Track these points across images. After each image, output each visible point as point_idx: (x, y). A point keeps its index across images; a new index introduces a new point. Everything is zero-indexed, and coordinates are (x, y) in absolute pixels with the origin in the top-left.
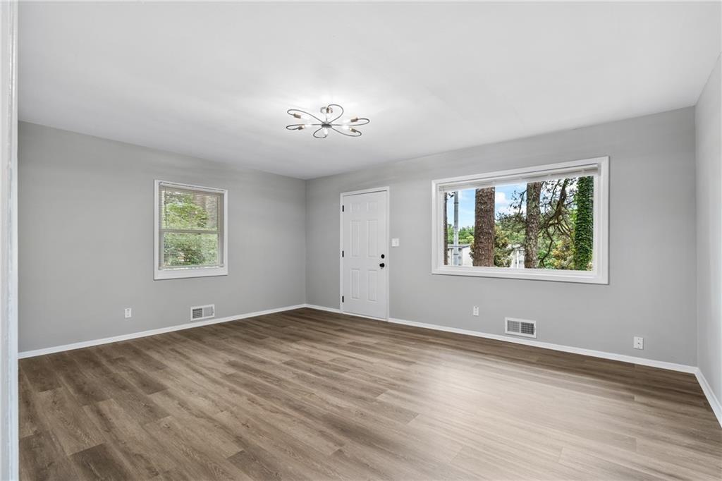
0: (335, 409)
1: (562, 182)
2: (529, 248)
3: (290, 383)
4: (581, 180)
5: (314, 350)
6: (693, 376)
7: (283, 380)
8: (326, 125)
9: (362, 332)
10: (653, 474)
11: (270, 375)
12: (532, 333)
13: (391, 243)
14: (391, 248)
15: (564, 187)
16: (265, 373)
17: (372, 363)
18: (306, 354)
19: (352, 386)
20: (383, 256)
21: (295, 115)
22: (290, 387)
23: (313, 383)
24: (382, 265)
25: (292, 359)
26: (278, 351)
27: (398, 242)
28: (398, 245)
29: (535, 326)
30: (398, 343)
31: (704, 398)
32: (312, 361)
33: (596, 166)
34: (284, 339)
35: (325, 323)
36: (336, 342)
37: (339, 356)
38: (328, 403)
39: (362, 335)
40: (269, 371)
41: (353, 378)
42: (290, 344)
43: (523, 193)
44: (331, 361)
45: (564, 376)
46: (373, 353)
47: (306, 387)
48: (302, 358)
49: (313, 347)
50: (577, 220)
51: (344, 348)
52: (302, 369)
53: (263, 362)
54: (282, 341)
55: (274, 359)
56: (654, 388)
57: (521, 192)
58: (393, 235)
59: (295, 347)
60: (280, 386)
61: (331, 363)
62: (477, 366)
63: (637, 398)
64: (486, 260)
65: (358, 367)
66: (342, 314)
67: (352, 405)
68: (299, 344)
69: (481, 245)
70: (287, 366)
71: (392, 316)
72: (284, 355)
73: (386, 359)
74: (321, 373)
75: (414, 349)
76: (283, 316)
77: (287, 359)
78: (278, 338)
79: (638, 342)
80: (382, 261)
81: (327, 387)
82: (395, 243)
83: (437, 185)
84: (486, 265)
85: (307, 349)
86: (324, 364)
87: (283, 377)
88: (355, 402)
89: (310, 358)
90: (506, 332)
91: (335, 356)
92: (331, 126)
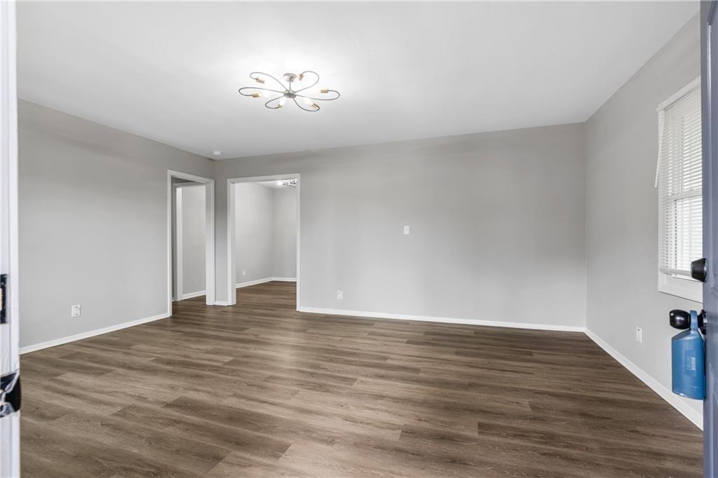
8: (290, 95)
92: (295, 96)
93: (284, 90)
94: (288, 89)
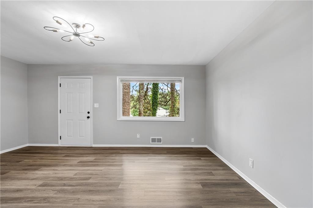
0: (102, 203)
1: (147, 84)
2: (140, 109)
3: (55, 198)
4: (154, 84)
5: (56, 172)
6: (206, 148)
7: (48, 198)
8: (77, 35)
9: (82, 155)
10: (222, 181)
11: (33, 197)
12: (161, 142)
13: (94, 105)
14: (94, 108)
15: (148, 86)
16: (28, 198)
17: (101, 170)
18: (53, 176)
19: (100, 186)
20: (89, 113)
21: (57, 22)
22: (59, 200)
23: (74, 192)
24: (88, 117)
25: (44, 181)
26: (27, 179)
27: (98, 105)
28: (98, 107)
29: (162, 139)
30: (106, 157)
31: (213, 154)
32: (61, 179)
33: (181, 79)
34: (26, 170)
35: (52, 153)
36: (69, 164)
37: (78, 171)
38: (94, 201)
39: (83, 156)
40: (30, 196)
41: (97, 181)
42: (34, 172)
43: (134, 86)
44: (75, 175)
45: (179, 156)
46: (98, 165)
47: (70, 196)
48: (51, 179)
49: (54, 170)
50: (153, 98)
51: (76, 166)
52: (58, 186)
53: (18, 191)
54: (26, 172)
55: (28, 185)
56: (203, 154)
57: (133, 86)
58: (95, 102)
59: (40, 173)
60: (49, 202)
61: (75, 177)
62: (149, 159)
63: (202, 158)
64: (127, 114)
65: (95, 175)
66: (60, 146)
67: (109, 196)
68: (41, 170)
69: (125, 107)
70: (44, 188)
71: (94, 144)
72: (34, 181)
73: (107, 166)
74: (74, 185)
75: (117, 158)
76: (12, 154)
77: (40, 182)
78: (20, 170)
79: (193, 140)
80: (89, 115)
81: (85, 192)
82: (96, 105)
83: (119, 78)
84: (127, 116)
85: (51, 172)
86: (71, 179)
87: (47, 195)
88: (109, 194)
89: (58, 178)
90: (151, 143)
91: (76, 172)
92: (80, 36)
93: (73, 31)
94: (75, 31)
